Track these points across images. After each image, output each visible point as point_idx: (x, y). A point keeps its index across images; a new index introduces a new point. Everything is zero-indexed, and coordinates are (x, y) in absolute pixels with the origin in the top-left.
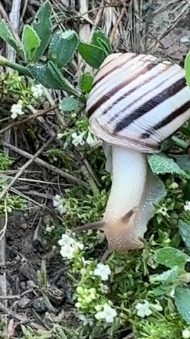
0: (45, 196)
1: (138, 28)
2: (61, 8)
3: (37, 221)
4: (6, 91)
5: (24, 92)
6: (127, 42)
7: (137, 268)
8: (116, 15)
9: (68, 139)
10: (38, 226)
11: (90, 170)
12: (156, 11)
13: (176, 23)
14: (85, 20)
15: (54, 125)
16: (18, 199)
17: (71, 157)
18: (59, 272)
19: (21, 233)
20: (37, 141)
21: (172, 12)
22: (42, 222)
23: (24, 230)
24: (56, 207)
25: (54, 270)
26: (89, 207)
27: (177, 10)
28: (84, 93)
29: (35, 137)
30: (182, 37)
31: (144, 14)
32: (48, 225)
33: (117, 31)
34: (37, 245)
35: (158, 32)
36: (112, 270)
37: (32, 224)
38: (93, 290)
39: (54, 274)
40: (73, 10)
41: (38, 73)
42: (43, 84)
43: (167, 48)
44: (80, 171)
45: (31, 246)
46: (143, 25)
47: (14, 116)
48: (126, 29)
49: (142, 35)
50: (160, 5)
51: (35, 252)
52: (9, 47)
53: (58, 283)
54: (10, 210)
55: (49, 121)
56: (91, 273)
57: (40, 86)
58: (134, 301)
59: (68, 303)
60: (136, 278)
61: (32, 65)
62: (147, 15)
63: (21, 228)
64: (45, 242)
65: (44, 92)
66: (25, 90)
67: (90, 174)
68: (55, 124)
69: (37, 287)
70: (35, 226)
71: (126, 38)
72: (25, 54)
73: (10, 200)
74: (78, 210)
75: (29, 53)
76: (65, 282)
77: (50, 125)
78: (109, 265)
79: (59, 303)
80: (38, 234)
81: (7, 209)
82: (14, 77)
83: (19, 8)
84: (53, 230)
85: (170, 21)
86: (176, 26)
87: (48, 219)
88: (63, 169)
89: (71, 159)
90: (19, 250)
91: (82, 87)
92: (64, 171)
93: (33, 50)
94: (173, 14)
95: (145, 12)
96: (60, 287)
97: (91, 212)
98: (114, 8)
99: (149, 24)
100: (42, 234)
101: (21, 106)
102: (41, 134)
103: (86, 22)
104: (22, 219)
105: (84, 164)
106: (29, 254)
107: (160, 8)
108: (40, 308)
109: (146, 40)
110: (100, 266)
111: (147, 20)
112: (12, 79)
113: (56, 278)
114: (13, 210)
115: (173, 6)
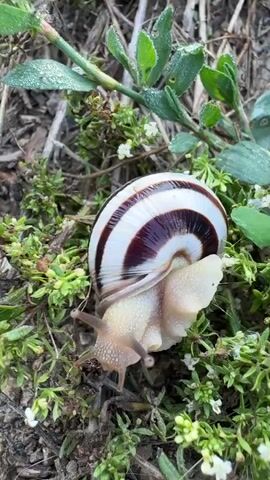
4: (114, 126)
41: (152, 100)
61: (146, 89)
66: (136, 126)
82: (125, 110)
93: (148, 70)
101: (130, 147)
112: (122, 112)
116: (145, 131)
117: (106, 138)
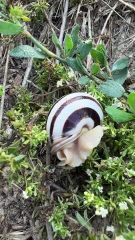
4: (55, 73)
5: (64, 75)
12: (119, 43)
21: (126, 44)
27: (128, 44)
30: (130, 55)
47: (58, 86)
50: (120, 41)
61: (68, 58)
65: (74, 76)
66: (64, 73)
72: (65, 52)
75: (67, 52)
85: (125, 48)
86: (127, 50)
93: (69, 50)
101: (62, 82)
112: (58, 67)
115: (126, 42)
116: (68, 75)
117: (51, 78)
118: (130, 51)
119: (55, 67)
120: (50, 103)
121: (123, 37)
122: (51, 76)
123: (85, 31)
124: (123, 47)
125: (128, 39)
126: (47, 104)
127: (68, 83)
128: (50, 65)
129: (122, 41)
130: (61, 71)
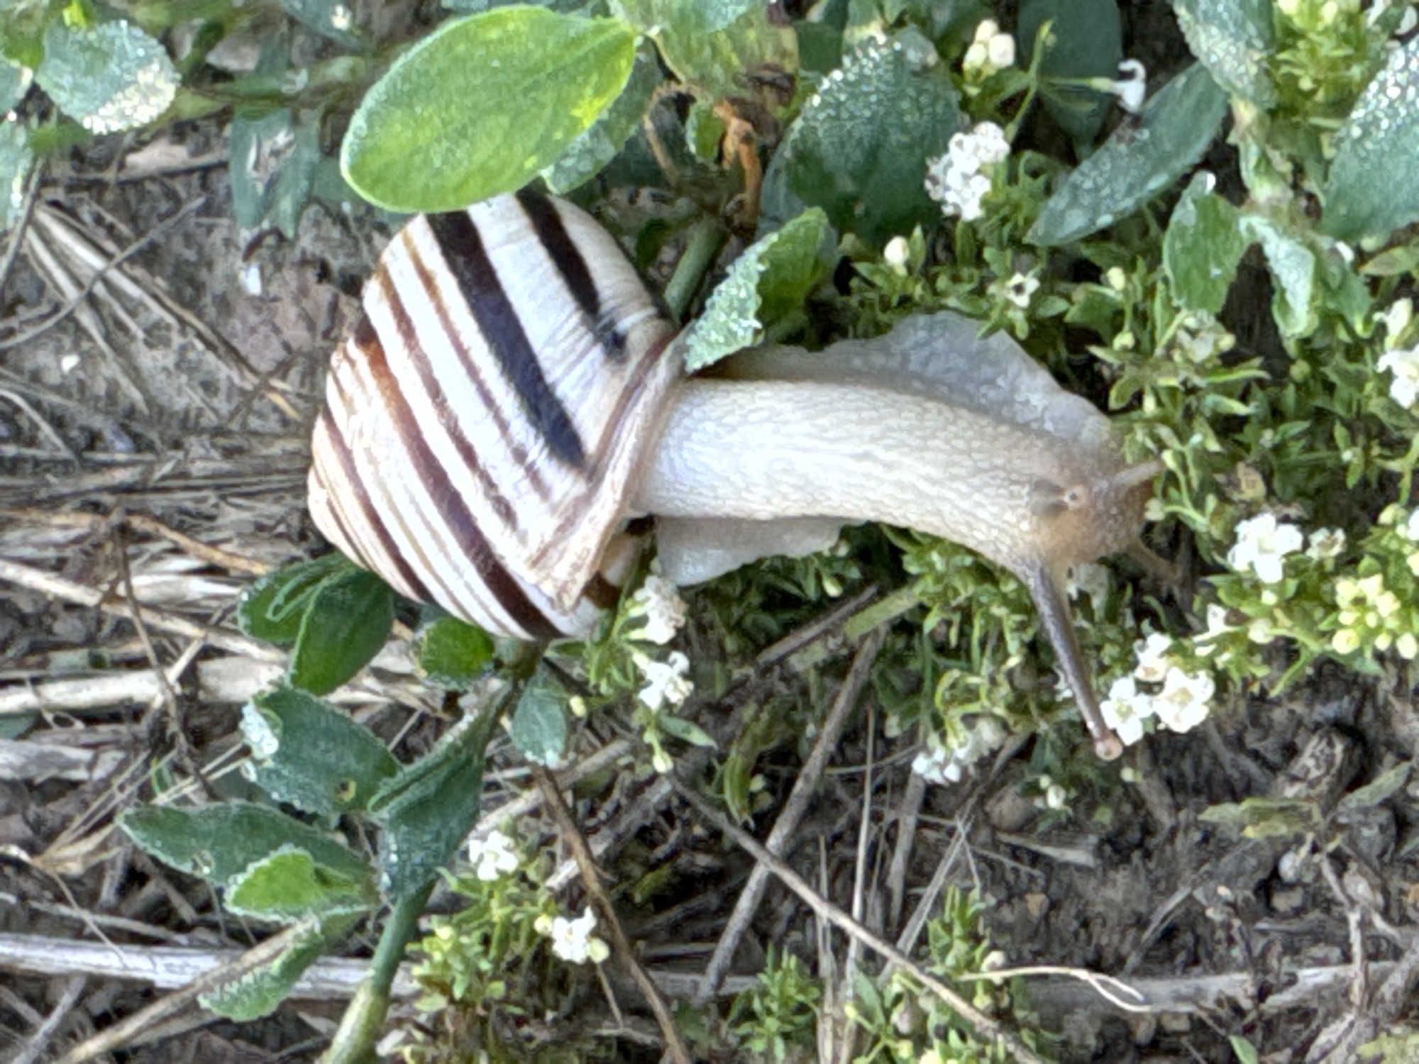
0: (908, 822)
1: (211, 466)
2: (133, 779)
3: (1015, 853)
4: (498, 988)
5: (498, 913)
6: (268, 509)
7: (1239, 408)
8: (156, 558)
9: (677, 726)
10: (1035, 847)
11: (807, 634)
12: (136, 395)
13: (189, 317)
14: (182, 679)
15: (616, 794)
16: (948, 928)
17: (756, 718)
18: (1226, 756)
19: (1066, 920)
20: (683, 860)
21: (141, 335)
22: (1019, 830)
23: (1054, 905)
24: (964, 771)
25: (1218, 776)
26: (978, 623)
27: (132, 314)
28: (498, 664)
29: (665, 871)
30: (240, 290)
31: (150, 447)
32: (1038, 803)
33: (228, 547)
34: (1116, 850)
35: (223, 386)
36: (1250, 512)
37: (1025, 869)
38: (1345, 589)
39: (1236, 775)
40: (143, 728)
41: (418, 857)
42: (464, 836)
43: (287, 347)
44: (812, 678)
45: (1121, 877)
46: (196, 446)
47: (600, 952)
48: (211, 518)
49: (240, 451)
50: (113, 386)
51: (1147, 855)
52: (303, 986)
53: (1275, 758)
54: (996, 957)
55: (602, 815)
56: (1269, 598)
57: (474, 846)
58: (1373, 417)
59: (1359, 712)
60: (1276, 415)
61: (386, 879)
62: (153, 435)
63: (1046, 918)
64: (1104, 816)
65: (497, 828)
66: (487, 909)
67: (826, 633)
68: (609, 789)
69: (1310, 837)
70: (1036, 859)
71: (246, 515)
72: (340, 910)
73: (950, 960)
74: (986, 667)
75: (338, 893)
76: (1266, 730)
77: (618, 808)
78: (1237, 520)
79: (1358, 752)
80: (1070, 844)
81: (994, 968)
82: (438, 957)
83: (137, 948)
84: (1058, 781)
85: (177, 340)
86: (200, 315)
87: (1007, 806)
88: (803, 747)
89: (765, 716)
90: (1141, 923)
91: (473, 673)
92: (814, 741)
93: (322, 879)
94: (148, 331)
95: (140, 444)
96: (1291, 751)
97: (998, 611)
98: (134, 565)
99: (189, 424)
100: (1068, 829)
101: (561, 922)
102: (653, 845)
103: (190, 676)
104: (1007, 915)
105: (782, 661)
106: (1154, 884)
107: (124, 382)
108: (1383, 829)
109: (255, 434)
110: (1239, 559)
111: (175, 432)
112: (446, 965)
113: (1252, 767)
114: (994, 947)
115: (114, 330)
116: (503, 875)
117: (539, 1014)
118: (199, 288)
119: (445, 989)
120: (749, 1015)
121: (69, 362)
122: (520, 1021)
123: (45, 744)
124: (165, 358)
125: (86, 319)
126: (758, 1046)
127: (566, 871)
128: (434, 1031)
129: (110, 369)
130: (471, 941)
